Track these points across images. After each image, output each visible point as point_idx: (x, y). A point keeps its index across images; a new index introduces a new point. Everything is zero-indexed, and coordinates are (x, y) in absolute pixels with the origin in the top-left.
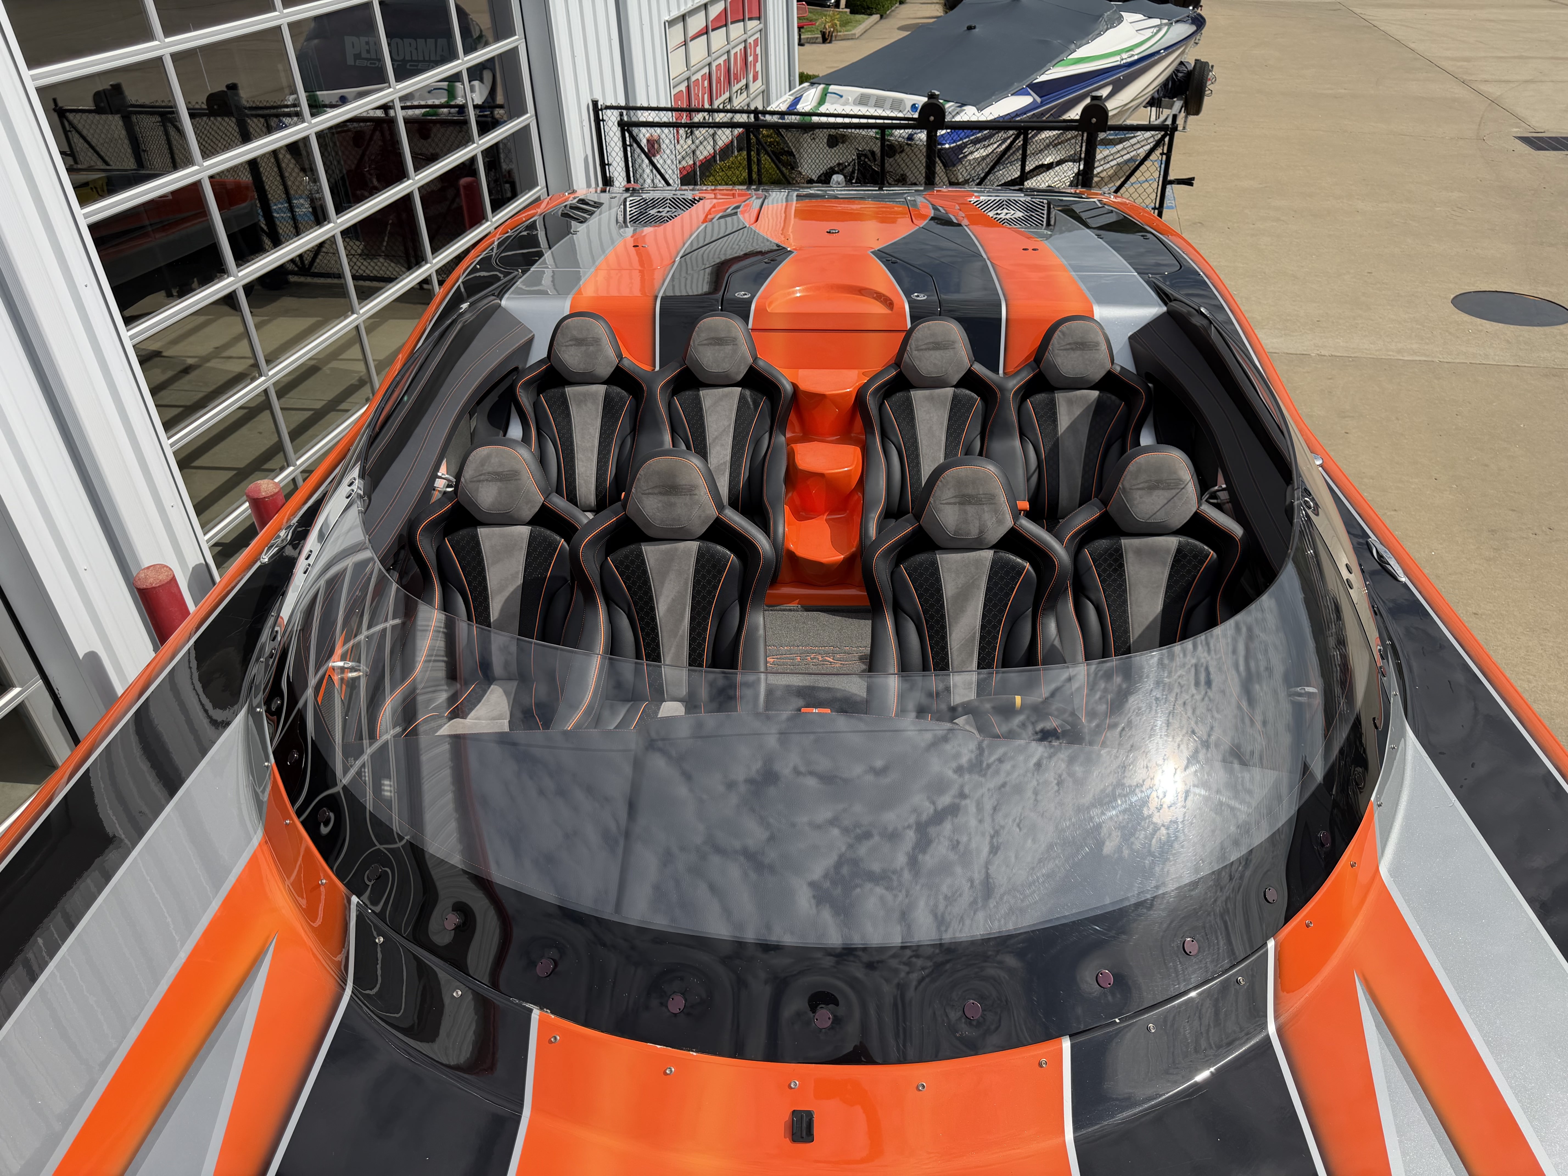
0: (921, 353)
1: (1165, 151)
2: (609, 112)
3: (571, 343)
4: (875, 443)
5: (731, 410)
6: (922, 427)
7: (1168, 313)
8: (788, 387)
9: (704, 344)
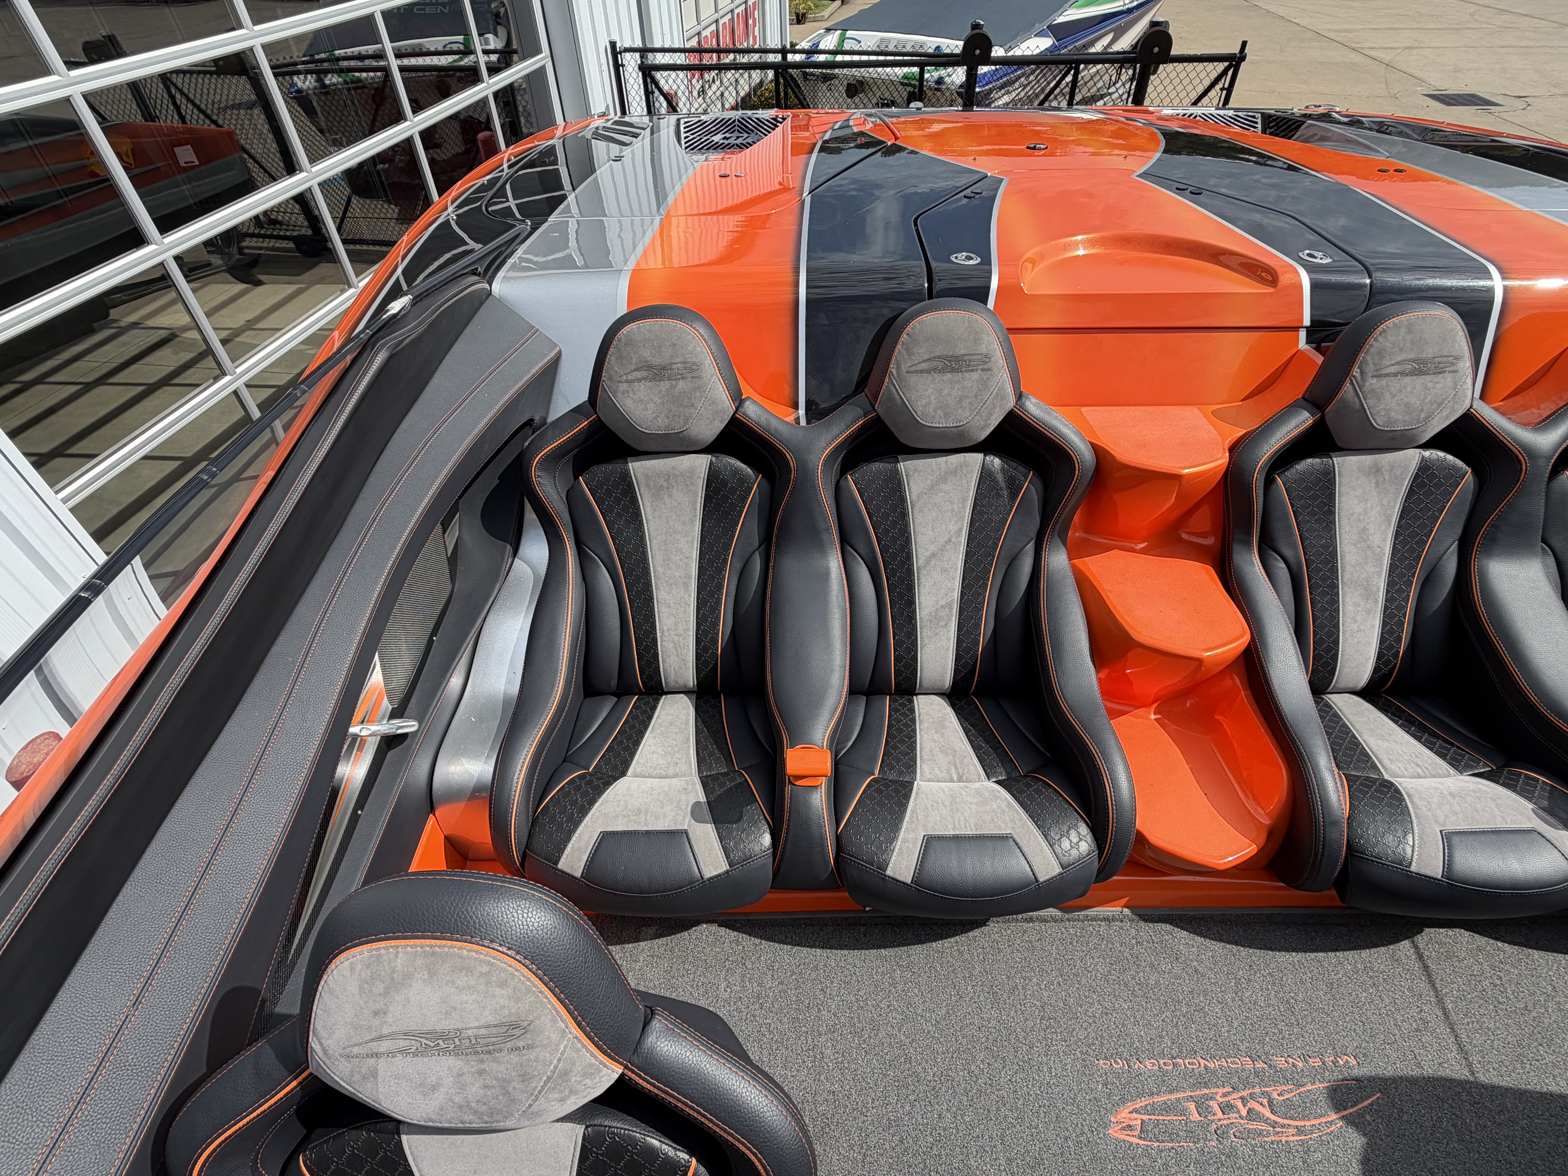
0: (1385, 381)
1: (1226, 86)
2: (627, 56)
3: (638, 375)
5: (964, 500)
6: (1347, 528)
8: (1087, 453)
9: (922, 372)
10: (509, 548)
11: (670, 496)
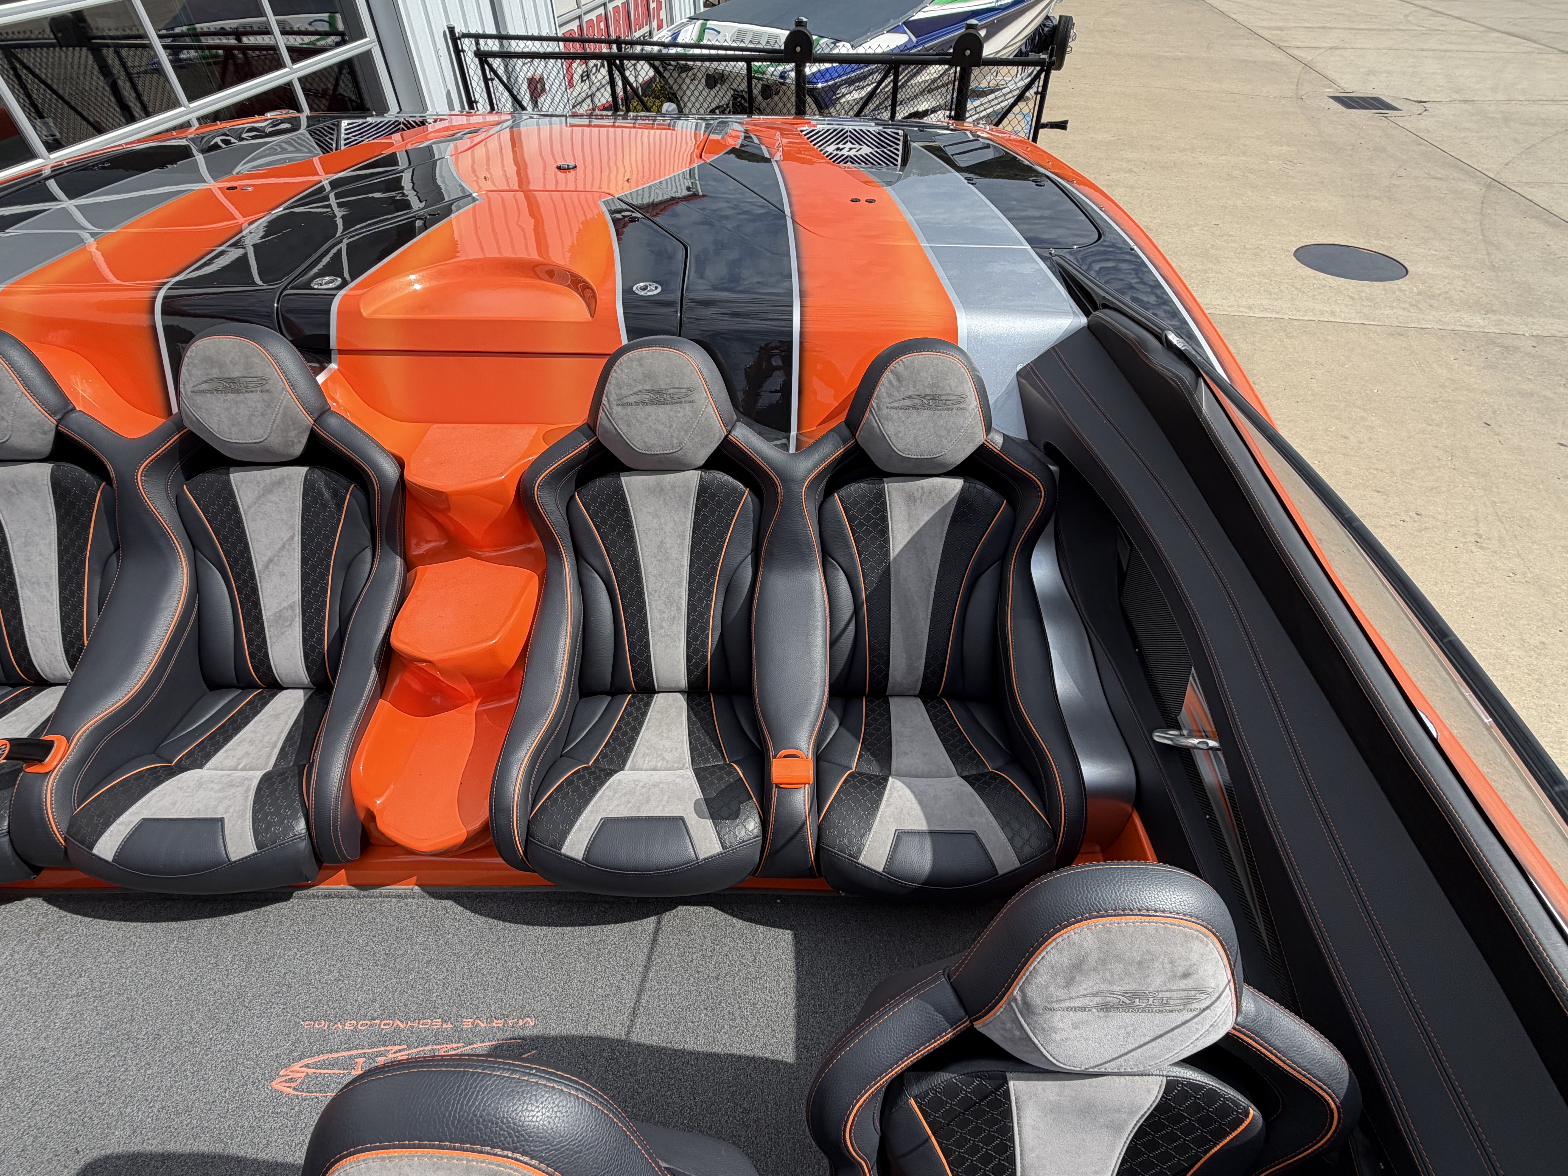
0: (631, 409)
1: (1040, 90)
2: (467, 41)
4: (562, 569)
5: (291, 508)
6: (646, 542)
7: (1089, 327)
8: (390, 470)
9: (204, 392)
11: (21, 501)
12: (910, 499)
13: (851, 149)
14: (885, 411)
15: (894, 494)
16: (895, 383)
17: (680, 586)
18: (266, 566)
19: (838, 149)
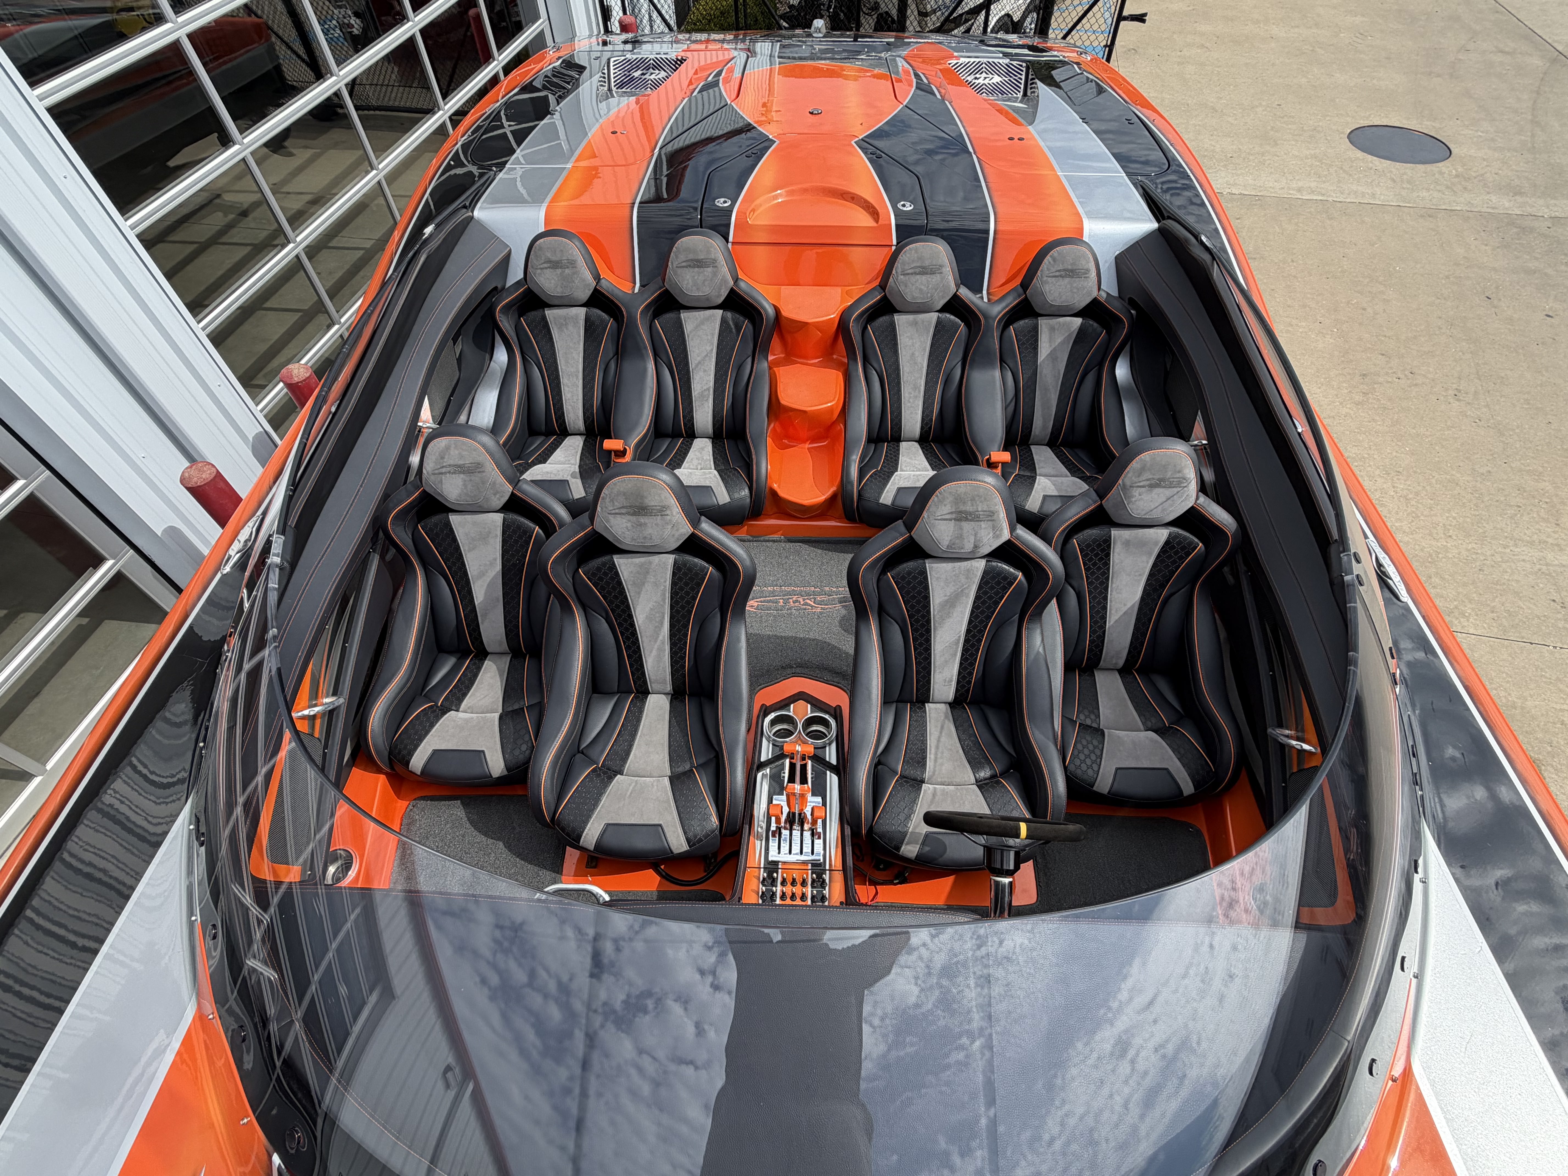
0: (907, 277)
3: (546, 265)
4: (857, 370)
5: (713, 335)
6: (904, 353)
7: (1159, 229)
8: (771, 311)
9: (683, 267)
10: (487, 356)
11: (567, 329)
12: (1052, 329)
13: (985, 78)
14: (1045, 278)
15: (1044, 326)
16: (1052, 262)
17: (921, 378)
18: (697, 366)
19: (976, 78)
